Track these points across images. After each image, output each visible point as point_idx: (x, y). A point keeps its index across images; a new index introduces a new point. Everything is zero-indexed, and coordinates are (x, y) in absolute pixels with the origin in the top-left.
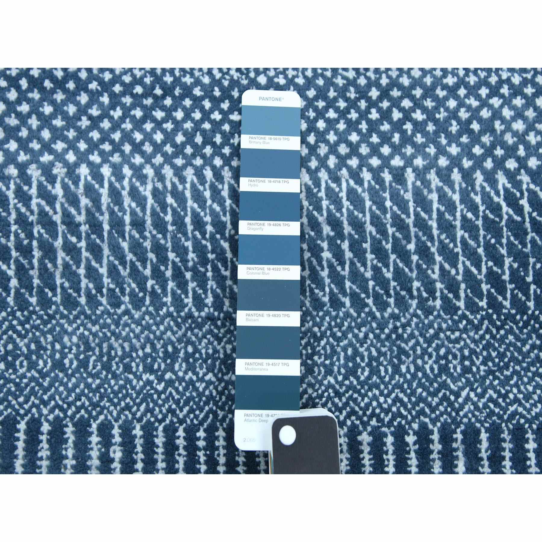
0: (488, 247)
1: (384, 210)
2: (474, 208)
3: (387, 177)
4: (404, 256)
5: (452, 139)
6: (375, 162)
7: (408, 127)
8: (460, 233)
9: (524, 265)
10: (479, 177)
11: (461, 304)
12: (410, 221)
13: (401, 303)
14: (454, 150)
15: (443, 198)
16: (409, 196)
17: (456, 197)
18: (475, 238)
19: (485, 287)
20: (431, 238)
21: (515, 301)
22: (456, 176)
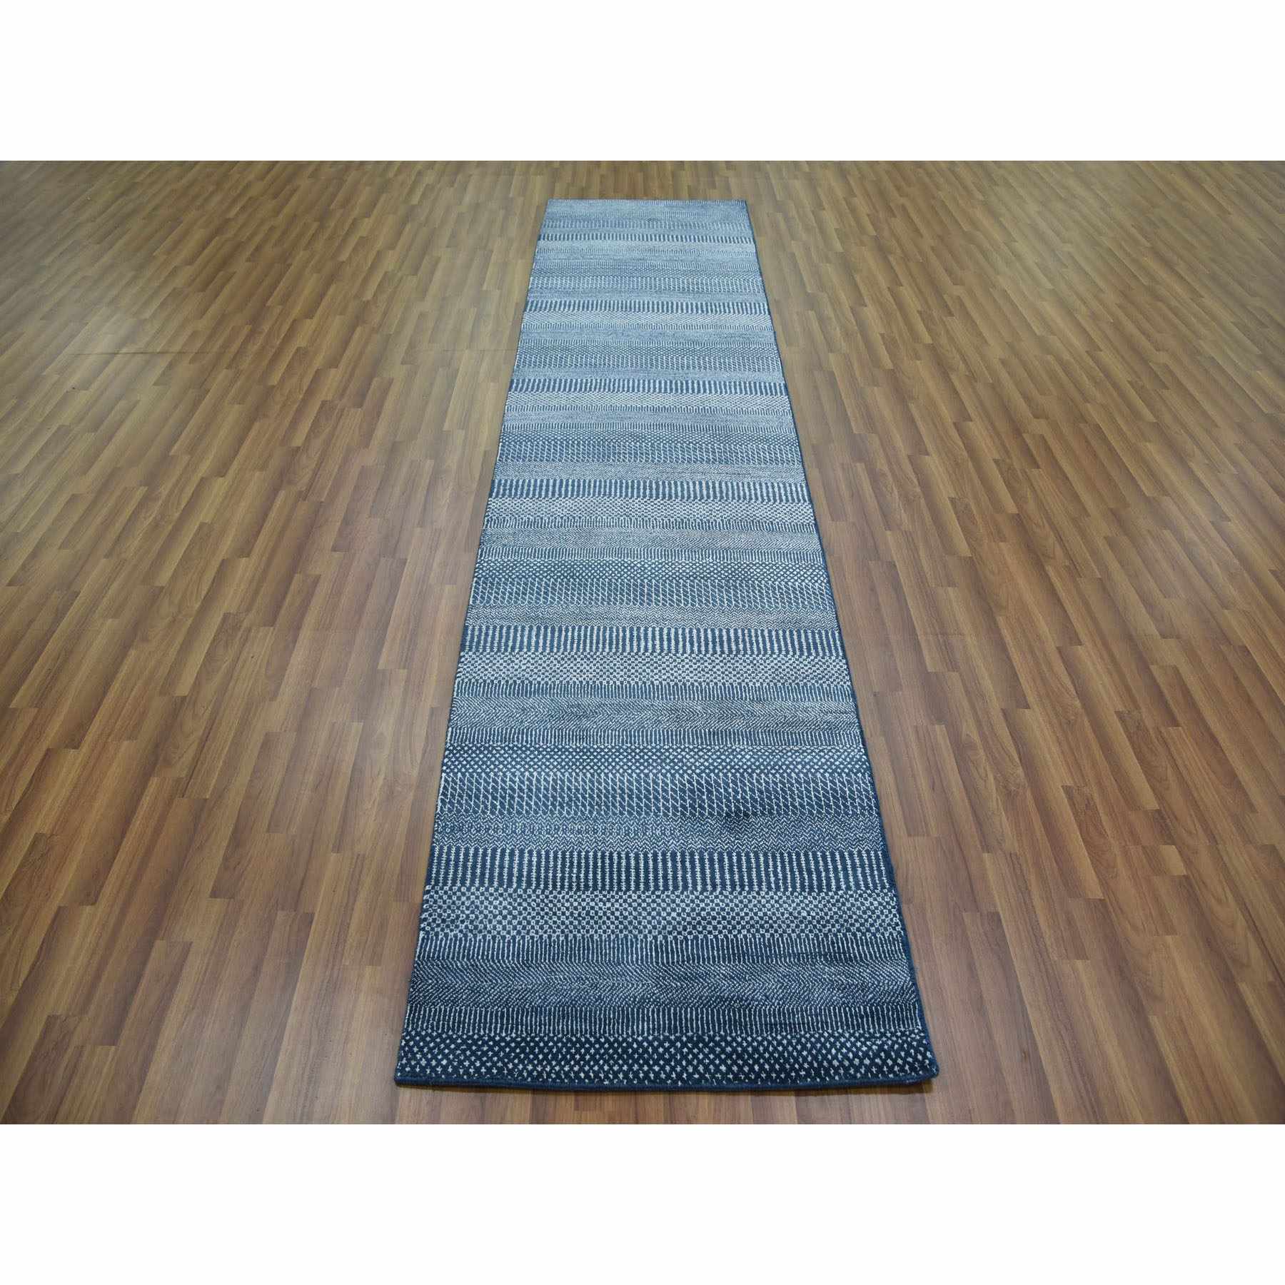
0: (681, 796)
1: (641, 786)
2: (676, 785)
3: (642, 776)
4: (649, 799)
5: (666, 764)
6: (638, 771)
7: (651, 761)
8: (670, 792)
9: (695, 802)
10: (677, 776)
11: (670, 814)
12: (651, 789)
13: (647, 814)
14: (668, 767)
15: (663, 781)
16: (651, 781)
17: (669, 782)
18: (676, 793)
19: (680, 809)
20: (659, 794)
21: (691, 813)
22: (669, 775)
